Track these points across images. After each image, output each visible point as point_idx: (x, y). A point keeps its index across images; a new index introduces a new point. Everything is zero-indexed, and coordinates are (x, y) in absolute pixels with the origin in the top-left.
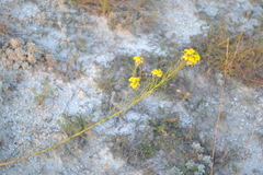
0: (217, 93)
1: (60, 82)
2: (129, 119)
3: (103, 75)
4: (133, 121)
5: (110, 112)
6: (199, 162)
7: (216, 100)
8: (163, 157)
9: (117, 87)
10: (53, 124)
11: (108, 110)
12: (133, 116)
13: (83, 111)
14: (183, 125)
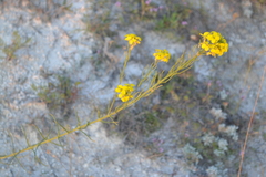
0: (243, 28)
1: (37, 22)
2: (128, 74)
3: (95, 10)
4: (133, 77)
5: (103, 66)
6: (221, 135)
7: (242, 38)
8: (172, 128)
9: (113, 28)
10: (28, 86)
11: (100, 62)
12: (134, 69)
13: (68, 66)
14: (200, 78)
